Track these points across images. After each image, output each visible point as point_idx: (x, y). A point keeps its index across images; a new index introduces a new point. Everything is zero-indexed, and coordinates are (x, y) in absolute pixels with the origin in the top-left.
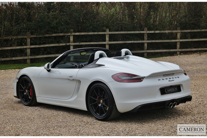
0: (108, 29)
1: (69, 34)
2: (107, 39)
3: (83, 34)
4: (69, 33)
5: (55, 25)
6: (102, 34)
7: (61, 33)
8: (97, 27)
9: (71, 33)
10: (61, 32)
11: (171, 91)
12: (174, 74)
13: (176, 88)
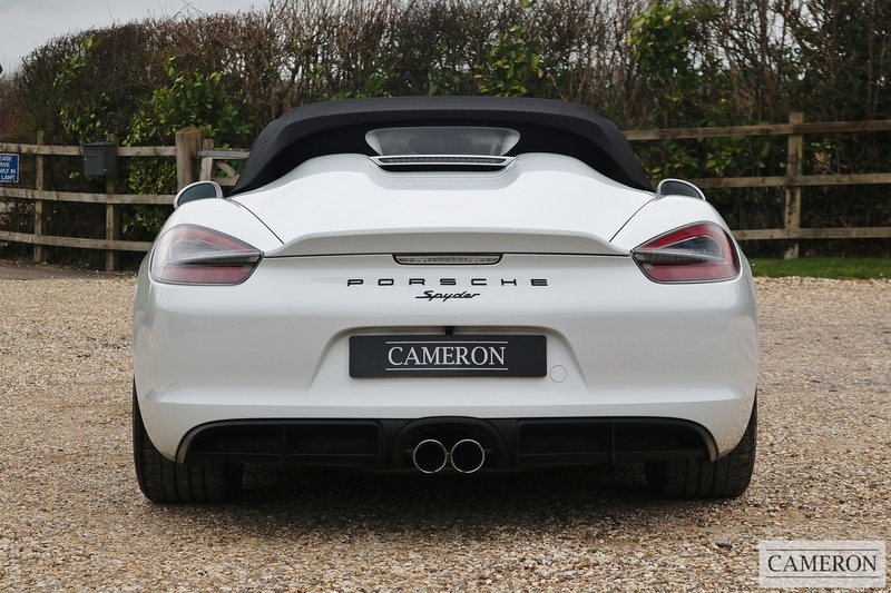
11: (441, 360)
12: (501, 255)
13: (497, 348)
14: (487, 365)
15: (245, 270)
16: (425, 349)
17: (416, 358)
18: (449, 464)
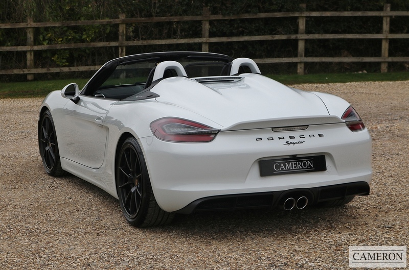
0: (389, 5)
2: (386, 27)
3: (328, 14)
4: (297, 13)
6: (374, 15)
7: (279, 11)
9: (301, 11)
11: (292, 168)
12: (308, 126)
13: (310, 161)
14: (307, 168)
15: (213, 136)
16: (286, 164)
17: (284, 167)
18: (295, 206)
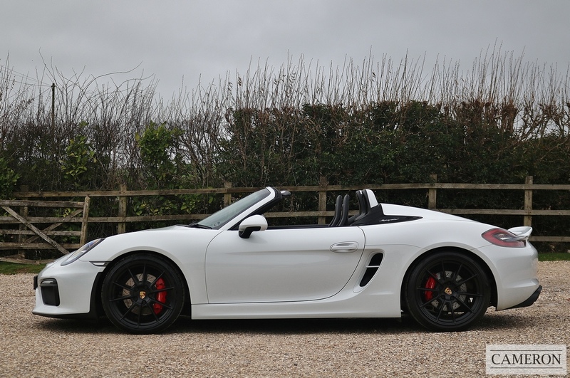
0: (531, 177)
1: (426, 186)
2: (528, 201)
3: (462, 186)
4: (427, 184)
5: (389, 163)
6: (514, 188)
7: (407, 182)
8: (502, 172)
9: (431, 182)
10: (407, 179)
